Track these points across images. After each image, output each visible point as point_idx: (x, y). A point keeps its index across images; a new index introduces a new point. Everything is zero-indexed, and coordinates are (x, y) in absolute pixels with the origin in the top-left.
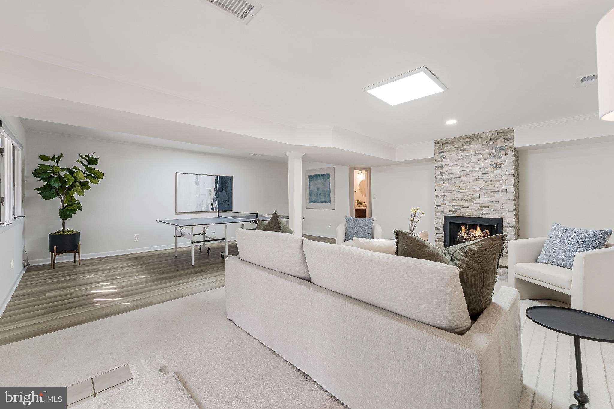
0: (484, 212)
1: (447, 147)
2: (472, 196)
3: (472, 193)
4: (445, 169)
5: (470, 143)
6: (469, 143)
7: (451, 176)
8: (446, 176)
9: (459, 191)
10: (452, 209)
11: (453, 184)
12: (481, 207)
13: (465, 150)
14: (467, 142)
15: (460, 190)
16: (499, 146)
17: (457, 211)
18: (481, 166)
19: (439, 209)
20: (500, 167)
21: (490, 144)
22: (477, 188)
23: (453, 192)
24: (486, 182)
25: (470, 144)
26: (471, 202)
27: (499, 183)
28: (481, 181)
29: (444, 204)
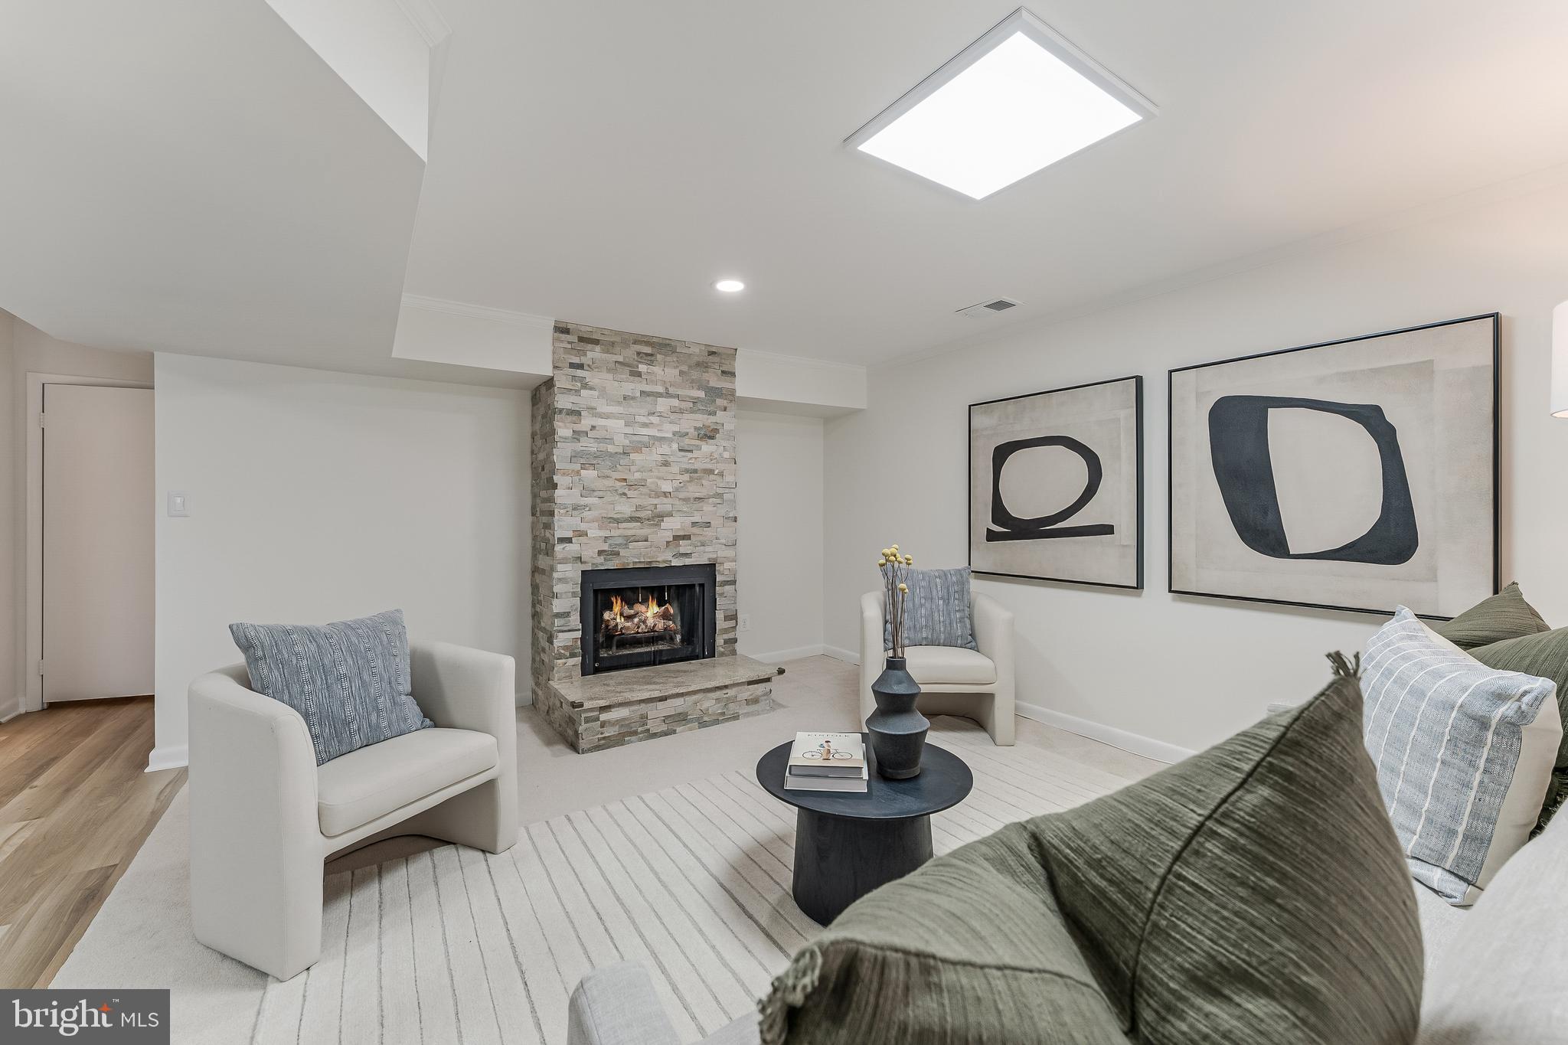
0: (682, 550)
1: (594, 354)
2: (656, 508)
3: (656, 501)
4: (586, 422)
5: (653, 358)
6: (649, 358)
7: (602, 447)
8: (588, 445)
9: (625, 494)
10: (606, 547)
11: (608, 472)
12: (677, 538)
13: (639, 374)
14: (647, 355)
15: (626, 491)
16: (712, 384)
17: (618, 554)
18: (676, 428)
19: (567, 549)
20: (712, 438)
21: (695, 374)
22: (667, 487)
23: (609, 498)
24: (687, 471)
25: (651, 363)
26: (652, 525)
27: (712, 477)
28: (675, 469)
29: (582, 534)
